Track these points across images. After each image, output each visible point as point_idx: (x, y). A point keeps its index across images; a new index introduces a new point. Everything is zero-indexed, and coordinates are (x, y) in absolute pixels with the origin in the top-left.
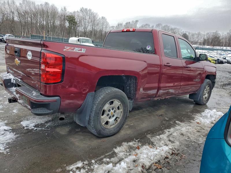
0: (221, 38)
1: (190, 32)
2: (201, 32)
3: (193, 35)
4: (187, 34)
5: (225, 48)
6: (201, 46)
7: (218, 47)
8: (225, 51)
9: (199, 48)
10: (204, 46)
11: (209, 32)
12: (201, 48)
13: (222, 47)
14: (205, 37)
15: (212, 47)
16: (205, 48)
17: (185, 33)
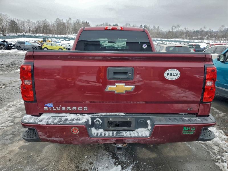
0: (50, 26)
1: (19, 19)
2: (30, 20)
3: (23, 23)
4: (16, 21)
5: (56, 36)
6: (35, 35)
7: (50, 35)
8: (57, 38)
9: (33, 36)
10: (37, 34)
11: (38, 20)
12: (35, 36)
13: (54, 35)
14: (36, 25)
15: (45, 35)
16: (39, 37)
17: (13, 19)
